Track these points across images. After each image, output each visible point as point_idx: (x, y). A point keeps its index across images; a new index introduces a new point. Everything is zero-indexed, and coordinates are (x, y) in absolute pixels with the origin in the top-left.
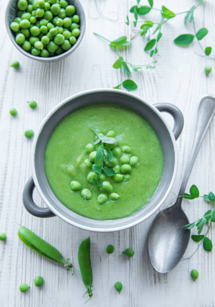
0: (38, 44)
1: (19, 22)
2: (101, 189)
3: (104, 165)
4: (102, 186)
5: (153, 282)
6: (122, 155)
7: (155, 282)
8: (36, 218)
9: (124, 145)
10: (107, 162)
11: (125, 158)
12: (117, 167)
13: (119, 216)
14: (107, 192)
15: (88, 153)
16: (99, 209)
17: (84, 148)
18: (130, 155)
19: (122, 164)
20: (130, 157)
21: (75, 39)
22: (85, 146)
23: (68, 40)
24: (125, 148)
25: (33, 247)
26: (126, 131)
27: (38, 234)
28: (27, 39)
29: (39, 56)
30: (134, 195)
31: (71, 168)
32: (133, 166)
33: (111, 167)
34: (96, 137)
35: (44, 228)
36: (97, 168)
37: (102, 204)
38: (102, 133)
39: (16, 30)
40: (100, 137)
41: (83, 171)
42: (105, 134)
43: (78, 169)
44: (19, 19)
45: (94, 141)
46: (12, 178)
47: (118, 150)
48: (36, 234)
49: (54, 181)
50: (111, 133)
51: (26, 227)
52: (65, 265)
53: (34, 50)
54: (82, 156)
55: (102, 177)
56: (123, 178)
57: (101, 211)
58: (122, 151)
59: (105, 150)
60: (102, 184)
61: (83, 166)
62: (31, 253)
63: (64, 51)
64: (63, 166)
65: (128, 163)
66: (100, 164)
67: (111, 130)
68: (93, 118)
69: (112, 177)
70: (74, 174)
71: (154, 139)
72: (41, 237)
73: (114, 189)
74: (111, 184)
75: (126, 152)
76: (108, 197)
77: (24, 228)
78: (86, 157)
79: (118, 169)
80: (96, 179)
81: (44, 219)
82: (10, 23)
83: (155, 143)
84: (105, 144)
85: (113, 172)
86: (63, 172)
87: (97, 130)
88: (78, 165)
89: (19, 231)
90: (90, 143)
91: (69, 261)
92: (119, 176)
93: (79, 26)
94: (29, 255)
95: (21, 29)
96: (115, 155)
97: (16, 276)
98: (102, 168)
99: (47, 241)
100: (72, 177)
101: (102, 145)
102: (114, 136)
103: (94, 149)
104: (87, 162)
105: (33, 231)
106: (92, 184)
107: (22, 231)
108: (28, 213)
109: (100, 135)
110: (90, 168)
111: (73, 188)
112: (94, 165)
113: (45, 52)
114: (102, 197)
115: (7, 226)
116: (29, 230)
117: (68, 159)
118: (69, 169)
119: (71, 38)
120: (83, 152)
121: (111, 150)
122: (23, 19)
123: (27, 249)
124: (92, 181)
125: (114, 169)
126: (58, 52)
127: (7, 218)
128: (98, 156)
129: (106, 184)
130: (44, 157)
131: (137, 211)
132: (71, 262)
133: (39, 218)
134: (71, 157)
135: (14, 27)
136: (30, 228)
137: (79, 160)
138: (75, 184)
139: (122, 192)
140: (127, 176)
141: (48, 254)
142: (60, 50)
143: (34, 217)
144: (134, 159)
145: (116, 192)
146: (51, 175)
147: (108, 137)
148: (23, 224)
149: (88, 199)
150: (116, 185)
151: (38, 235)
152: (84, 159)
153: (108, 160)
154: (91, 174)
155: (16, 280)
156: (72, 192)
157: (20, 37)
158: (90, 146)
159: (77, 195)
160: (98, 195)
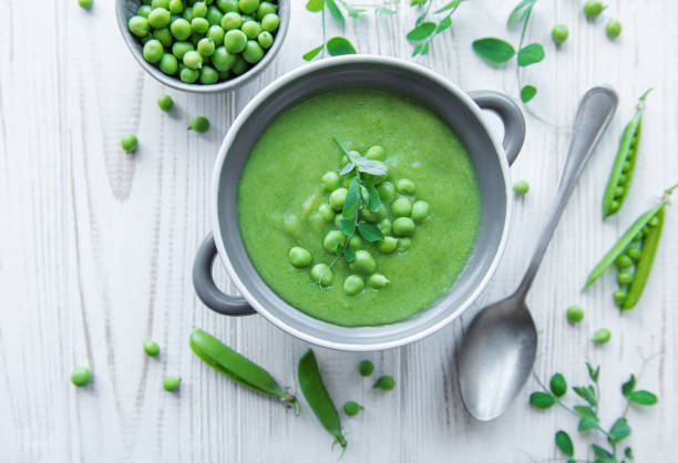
0: (192, 57)
1: (146, 16)
2: (351, 266)
3: (361, 216)
4: (353, 261)
5: (445, 423)
6: (395, 199)
7: (448, 422)
8: (223, 316)
9: (401, 176)
10: (366, 213)
11: (402, 204)
12: (386, 222)
13: (385, 320)
14: (364, 273)
15: (328, 191)
16: (346, 305)
17: (319, 180)
18: (413, 199)
19: (395, 216)
20: (412, 205)
21: (269, 36)
22: (320, 178)
23: (256, 40)
24: (403, 183)
25: (220, 367)
26: (405, 148)
27: (227, 342)
28: (168, 49)
29: (198, 82)
30: (417, 280)
31: (291, 221)
32: (419, 222)
33: (373, 223)
34: (345, 158)
35: (239, 331)
36: (346, 223)
37: (352, 295)
38: (358, 150)
39: (143, 32)
40: (352, 159)
41: (316, 227)
42: (362, 153)
43: (306, 223)
44: (146, 9)
45: (342, 167)
46: (171, 236)
47: (388, 187)
48: (224, 342)
49: (256, 246)
50: (375, 150)
51: (205, 330)
52: (283, 399)
53: (185, 73)
54: (314, 197)
55: (355, 241)
56: (398, 245)
57: (351, 309)
58: (397, 190)
59: (364, 189)
60: (354, 256)
61: (317, 217)
62: (216, 377)
63: (250, 66)
64: (275, 216)
65: (409, 215)
66: (352, 215)
67: (376, 144)
68: (338, 118)
69: (376, 244)
70: (298, 233)
71: (464, 167)
72: (233, 348)
73: (377, 265)
74: (373, 255)
75: (406, 193)
76: (365, 281)
77: (201, 332)
78: (323, 198)
79: (386, 227)
80: (342, 244)
81: (239, 318)
82: (128, 19)
83: (466, 176)
84: (362, 175)
85: (378, 232)
86: (274, 228)
87: (346, 145)
88: (307, 217)
89: (191, 337)
90: (332, 170)
91: (290, 391)
92: (390, 241)
93: (275, 7)
94: (213, 381)
95: (152, 30)
96: (384, 198)
97: (192, 418)
98: (356, 224)
99: (245, 356)
100: (294, 239)
101: (358, 177)
102: (382, 158)
103: (340, 184)
104: (325, 209)
105: (218, 337)
106: (334, 254)
107: (198, 339)
108: (206, 308)
109: (353, 154)
110: (330, 224)
111: (295, 262)
112: (340, 217)
113: (208, 72)
114: (354, 281)
115: (167, 328)
116: (210, 336)
117: (286, 202)
118: (287, 222)
119: (261, 36)
120: (317, 190)
121: (376, 186)
122: (155, 7)
123: (208, 370)
124: (335, 249)
125: (379, 226)
126: (236, 70)
127: (167, 314)
128: (350, 201)
129: (362, 256)
130: (237, 198)
131: (421, 311)
132: (292, 392)
133: (228, 317)
134: (293, 199)
135: (138, 25)
136: (211, 332)
137: (307, 205)
138: (300, 254)
139: (394, 273)
140: (405, 242)
141: (250, 380)
142: (240, 66)
143: (218, 315)
144: (420, 208)
145: (382, 273)
146: (251, 233)
147: (369, 159)
148: (199, 325)
149: (324, 285)
150: (382, 259)
151: (228, 345)
152: (320, 205)
153: (368, 208)
154: (333, 236)
155: (192, 426)
156: (292, 269)
157: (153, 48)
158: (331, 177)
159: (303, 275)
160: (345, 277)
